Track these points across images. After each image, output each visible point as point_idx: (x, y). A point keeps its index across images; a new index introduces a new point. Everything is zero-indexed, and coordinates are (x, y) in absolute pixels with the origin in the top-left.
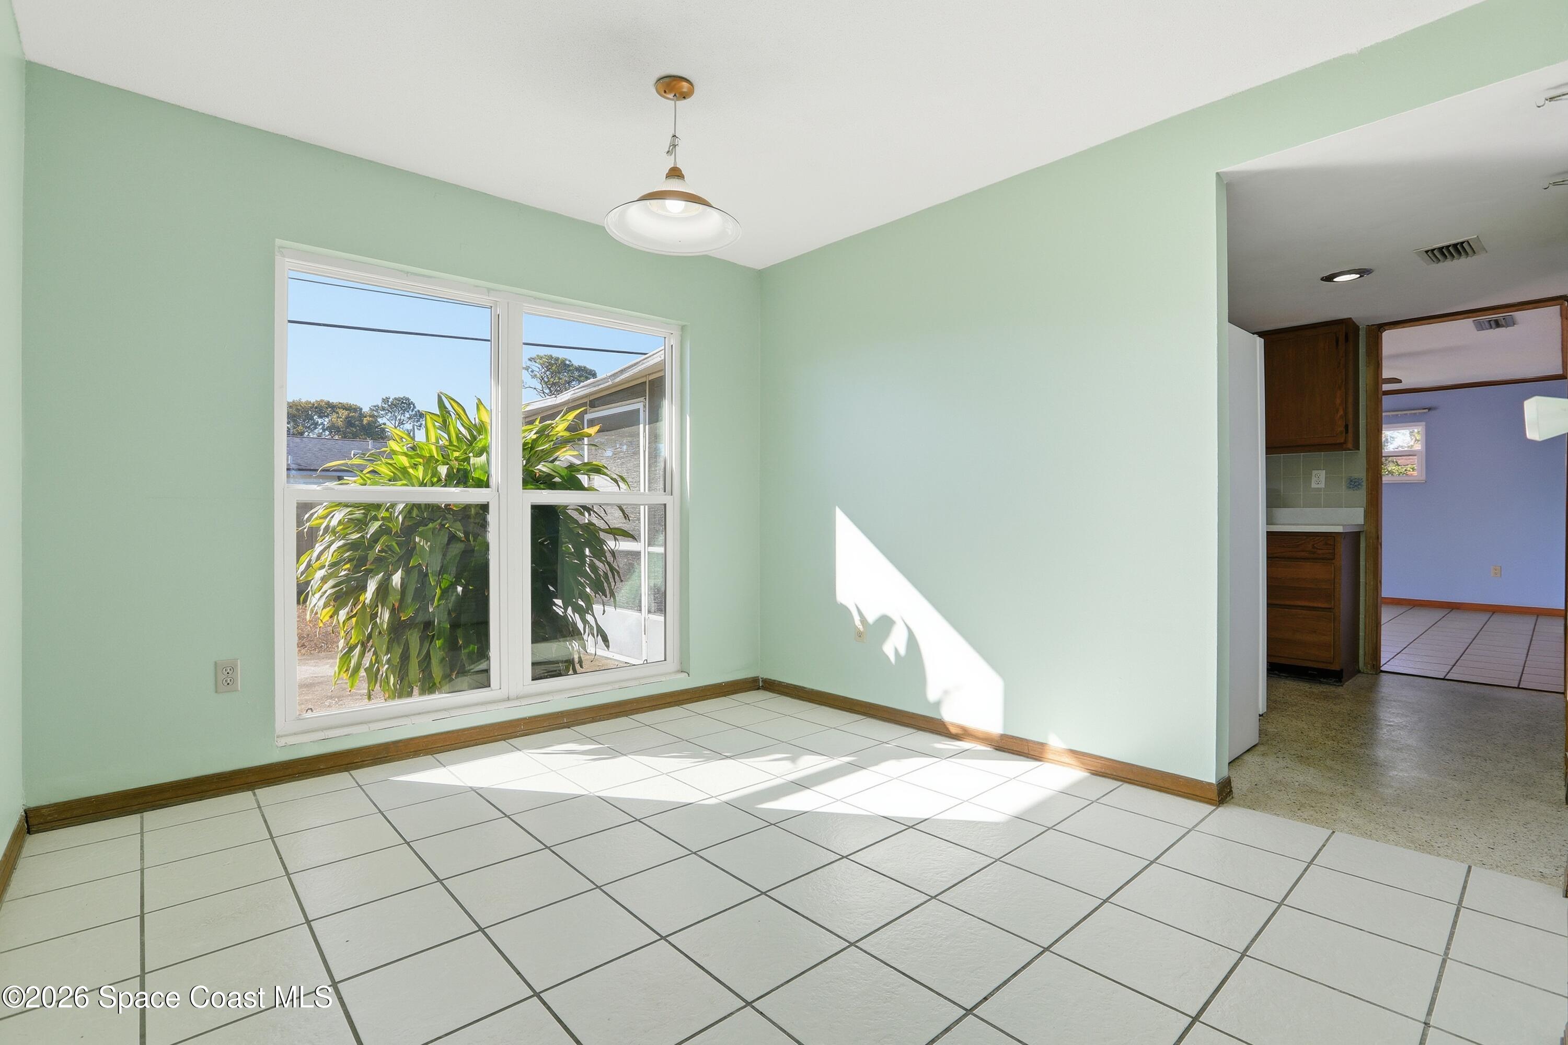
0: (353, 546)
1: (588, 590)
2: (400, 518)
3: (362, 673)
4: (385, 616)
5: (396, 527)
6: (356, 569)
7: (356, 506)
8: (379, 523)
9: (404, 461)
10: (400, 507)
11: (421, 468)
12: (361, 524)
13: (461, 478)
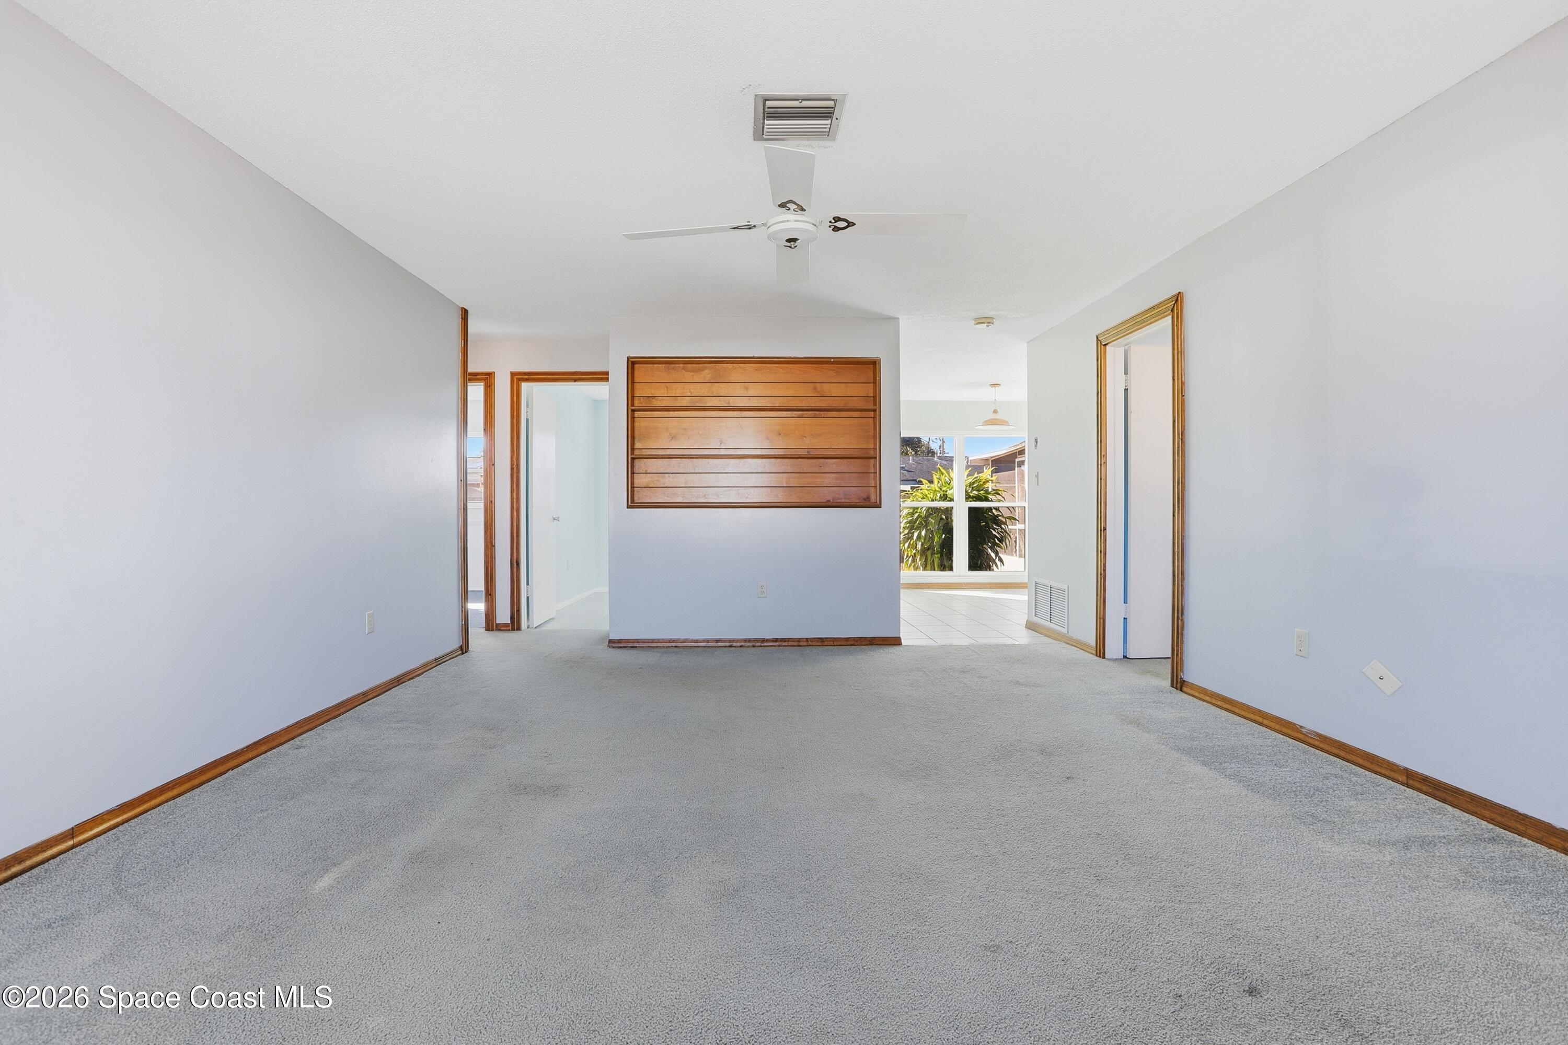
0: (909, 522)
1: (995, 526)
2: (925, 513)
3: (912, 567)
4: (919, 546)
5: (923, 515)
6: (911, 530)
7: (910, 508)
8: (918, 514)
9: (927, 492)
10: (924, 509)
11: (932, 494)
12: (913, 514)
13: (945, 498)
